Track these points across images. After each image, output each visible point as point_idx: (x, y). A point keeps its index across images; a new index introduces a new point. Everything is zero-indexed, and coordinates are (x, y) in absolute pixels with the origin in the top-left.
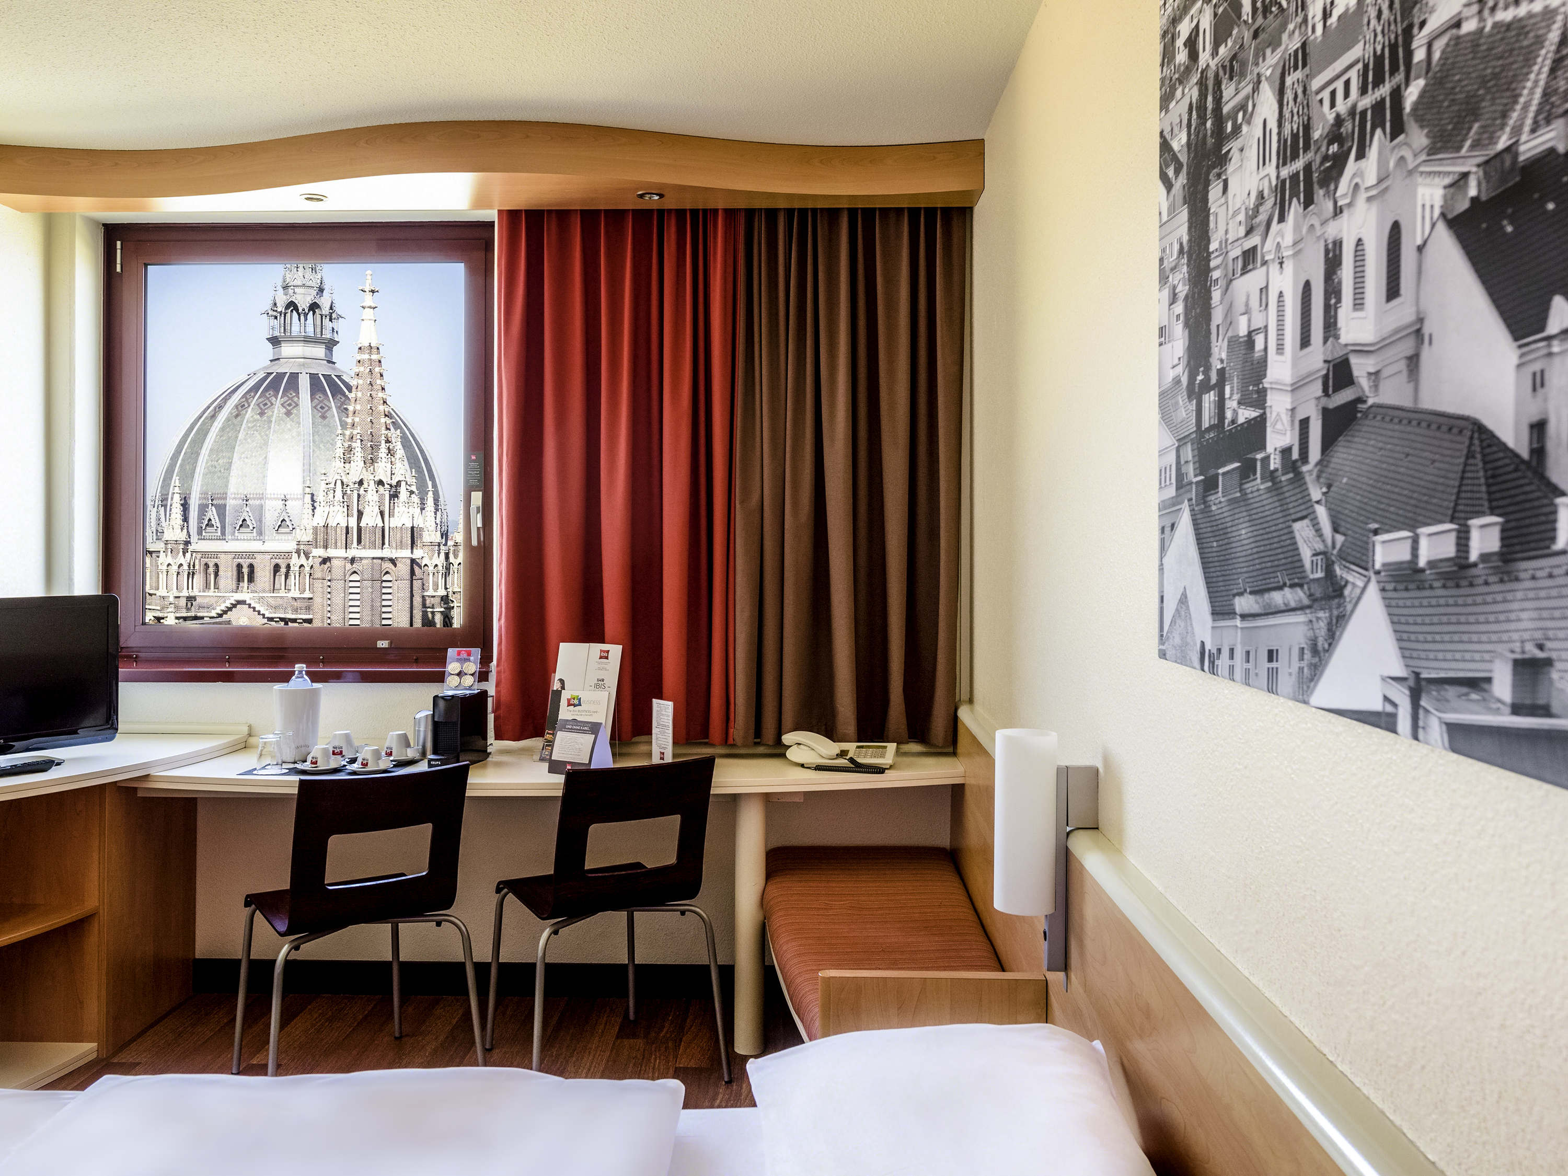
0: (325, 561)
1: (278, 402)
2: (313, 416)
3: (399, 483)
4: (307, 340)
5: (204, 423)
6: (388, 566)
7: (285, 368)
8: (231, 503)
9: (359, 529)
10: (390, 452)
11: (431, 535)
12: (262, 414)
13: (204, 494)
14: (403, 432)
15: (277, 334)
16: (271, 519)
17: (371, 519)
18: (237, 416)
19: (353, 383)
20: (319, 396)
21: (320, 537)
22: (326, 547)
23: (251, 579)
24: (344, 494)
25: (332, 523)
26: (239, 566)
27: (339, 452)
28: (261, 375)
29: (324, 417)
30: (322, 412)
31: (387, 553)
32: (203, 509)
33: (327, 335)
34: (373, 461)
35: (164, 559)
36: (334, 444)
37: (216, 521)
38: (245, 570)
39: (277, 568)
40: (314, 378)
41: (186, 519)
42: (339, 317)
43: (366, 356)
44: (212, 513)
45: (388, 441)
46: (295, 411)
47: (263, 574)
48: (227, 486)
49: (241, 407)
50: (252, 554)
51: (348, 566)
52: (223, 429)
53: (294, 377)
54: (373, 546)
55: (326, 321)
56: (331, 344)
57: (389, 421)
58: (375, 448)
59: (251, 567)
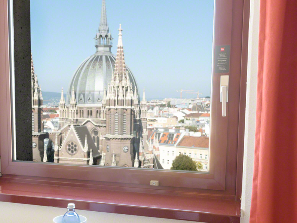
0: (109, 109)
1: (98, 64)
2: (106, 68)
3: (128, 87)
4: (105, 46)
5: (80, 71)
6: (125, 111)
7: (99, 54)
8: (86, 93)
9: (118, 100)
10: (126, 77)
11: (136, 102)
12: (94, 68)
13: (80, 90)
14: (129, 72)
15: (97, 44)
16: (96, 97)
17: (121, 97)
18: (88, 68)
19: (116, 58)
20: (108, 62)
21: (108, 102)
22: (109, 105)
23: (91, 115)
24: (114, 90)
25: (111, 99)
26: (88, 111)
27: (113, 78)
28: (93, 56)
29: (109, 68)
30: (108, 66)
31: (125, 107)
32: (79, 95)
33: (110, 44)
34: (121, 80)
35: (71, 109)
36: (111, 76)
37: (83, 98)
38: (90, 112)
39: (97, 111)
40: (106, 57)
41: (75, 98)
42: (113, 39)
43: (119, 50)
44: (82, 96)
45: (125, 75)
46: (102, 67)
47: (94, 113)
48: (85, 88)
49: (88, 66)
50: (91, 108)
51: (115, 111)
52: (84, 72)
53: (101, 57)
54: (121, 105)
55: (109, 40)
56: (110, 47)
57: (125, 68)
58: (122, 77)
59: (91, 111)
